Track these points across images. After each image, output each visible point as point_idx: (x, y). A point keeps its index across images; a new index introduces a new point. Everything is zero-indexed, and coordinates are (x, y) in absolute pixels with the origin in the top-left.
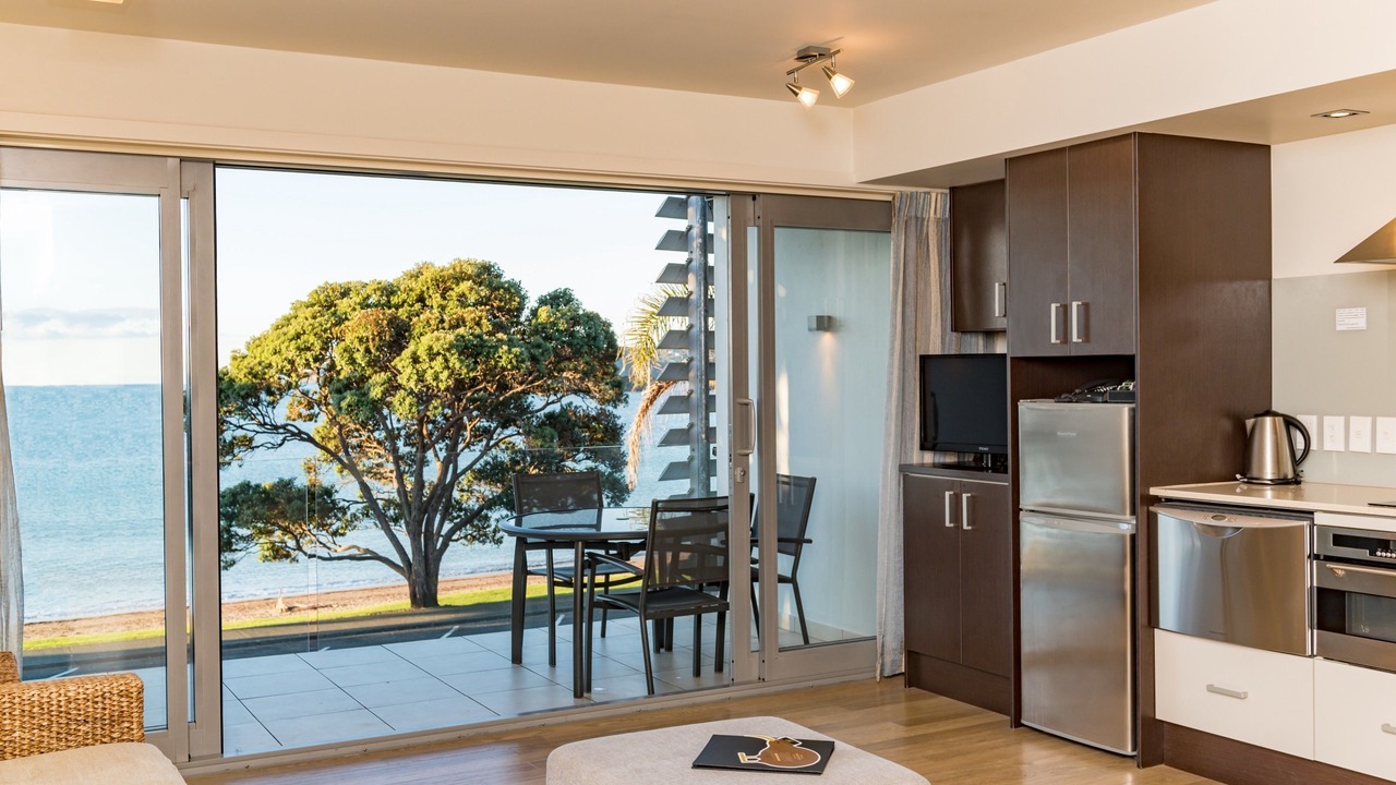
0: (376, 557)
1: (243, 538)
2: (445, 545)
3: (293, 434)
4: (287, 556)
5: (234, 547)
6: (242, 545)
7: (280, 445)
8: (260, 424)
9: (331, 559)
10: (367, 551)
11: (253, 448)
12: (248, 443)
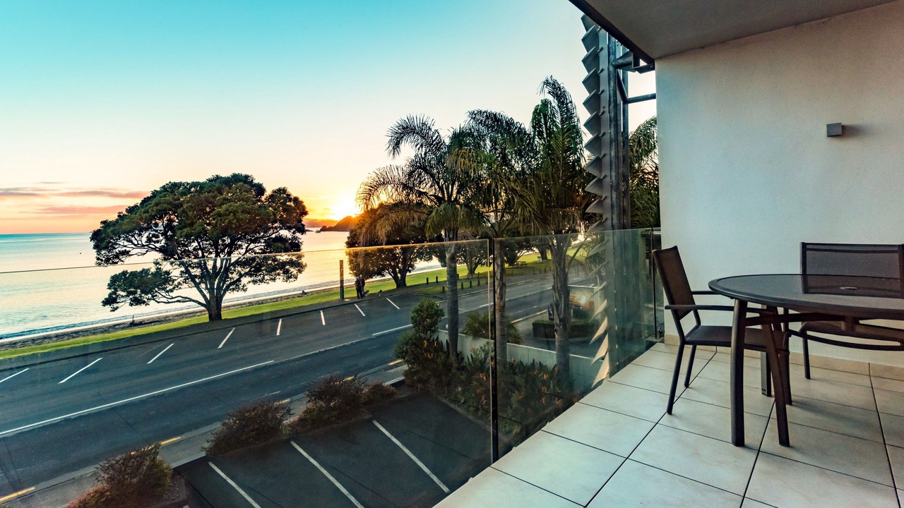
0: (191, 300)
1: (123, 296)
2: (225, 293)
3: (152, 248)
4: (144, 302)
5: (118, 301)
6: (122, 299)
7: (144, 254)
8: (135, 245)
9: (169, 303)
10: (186, 298)
11: (130, 255)
12: (126, 253)
